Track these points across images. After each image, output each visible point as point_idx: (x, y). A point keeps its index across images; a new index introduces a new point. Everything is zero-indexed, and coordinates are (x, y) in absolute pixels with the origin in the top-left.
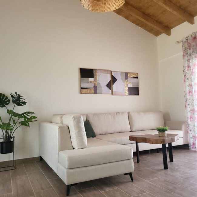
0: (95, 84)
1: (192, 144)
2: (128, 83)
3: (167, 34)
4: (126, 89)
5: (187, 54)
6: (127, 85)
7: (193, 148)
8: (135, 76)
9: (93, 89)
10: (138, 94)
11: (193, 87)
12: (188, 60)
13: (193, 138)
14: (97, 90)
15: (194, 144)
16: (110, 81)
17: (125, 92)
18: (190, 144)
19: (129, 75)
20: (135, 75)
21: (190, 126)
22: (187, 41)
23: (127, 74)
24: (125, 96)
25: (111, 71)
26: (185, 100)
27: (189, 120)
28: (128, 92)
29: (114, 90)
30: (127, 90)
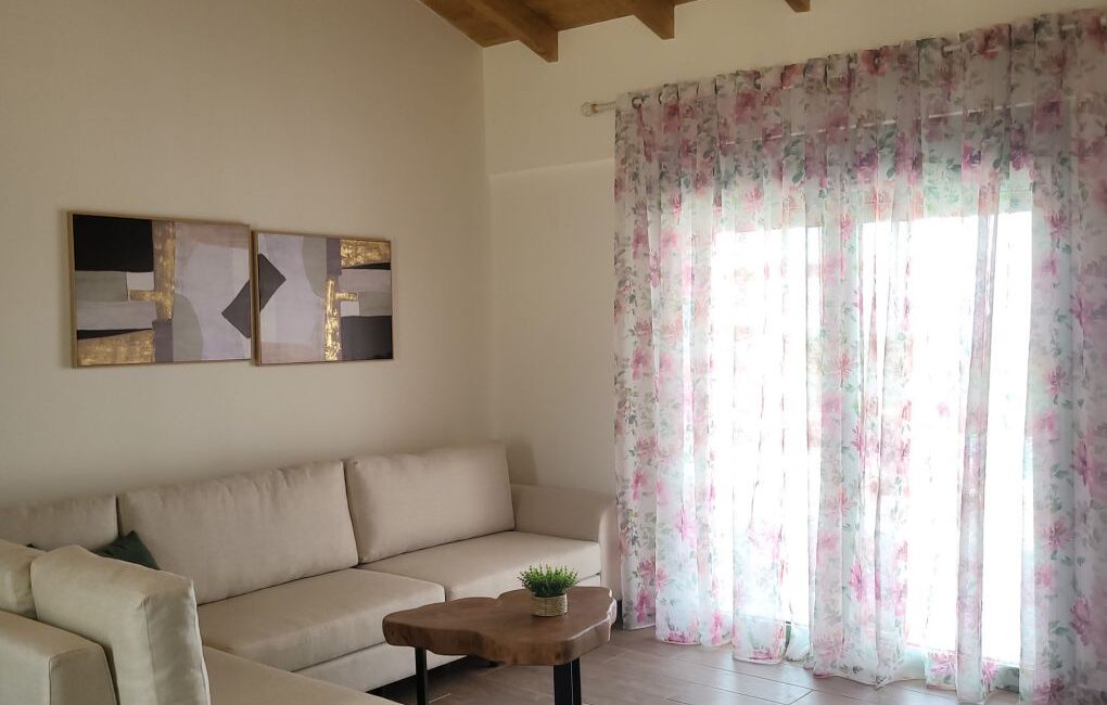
0: (160, 306)
1: (636, 601)
2: (338, 295)
3: (542, 54)
4: (329, 326)
5: (635, 176)
6: (336, 305)
7: (640, 619)
8: (374, 257)
9: (153, 332)
10: (390, 356)
11: (655, 340)
12: (639, 208)
13: (643, 573)
14: (171, 338)
15: (644, 600)
16: (248, 284)
17: (326, 348)
18: (630, 603)
19: (344, 252)
20: (377, 248)
21: (633, 519)
22: (640, 112)
23: (334, 243)
24: (325, 365)
25: (252, 227)
26: (617, 400)
27: (630, 492)
28: (338, 347)
29: (264, 338)
30: (334, 335)
